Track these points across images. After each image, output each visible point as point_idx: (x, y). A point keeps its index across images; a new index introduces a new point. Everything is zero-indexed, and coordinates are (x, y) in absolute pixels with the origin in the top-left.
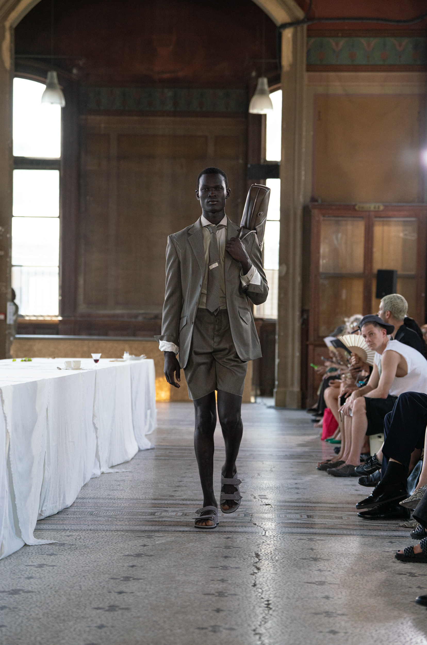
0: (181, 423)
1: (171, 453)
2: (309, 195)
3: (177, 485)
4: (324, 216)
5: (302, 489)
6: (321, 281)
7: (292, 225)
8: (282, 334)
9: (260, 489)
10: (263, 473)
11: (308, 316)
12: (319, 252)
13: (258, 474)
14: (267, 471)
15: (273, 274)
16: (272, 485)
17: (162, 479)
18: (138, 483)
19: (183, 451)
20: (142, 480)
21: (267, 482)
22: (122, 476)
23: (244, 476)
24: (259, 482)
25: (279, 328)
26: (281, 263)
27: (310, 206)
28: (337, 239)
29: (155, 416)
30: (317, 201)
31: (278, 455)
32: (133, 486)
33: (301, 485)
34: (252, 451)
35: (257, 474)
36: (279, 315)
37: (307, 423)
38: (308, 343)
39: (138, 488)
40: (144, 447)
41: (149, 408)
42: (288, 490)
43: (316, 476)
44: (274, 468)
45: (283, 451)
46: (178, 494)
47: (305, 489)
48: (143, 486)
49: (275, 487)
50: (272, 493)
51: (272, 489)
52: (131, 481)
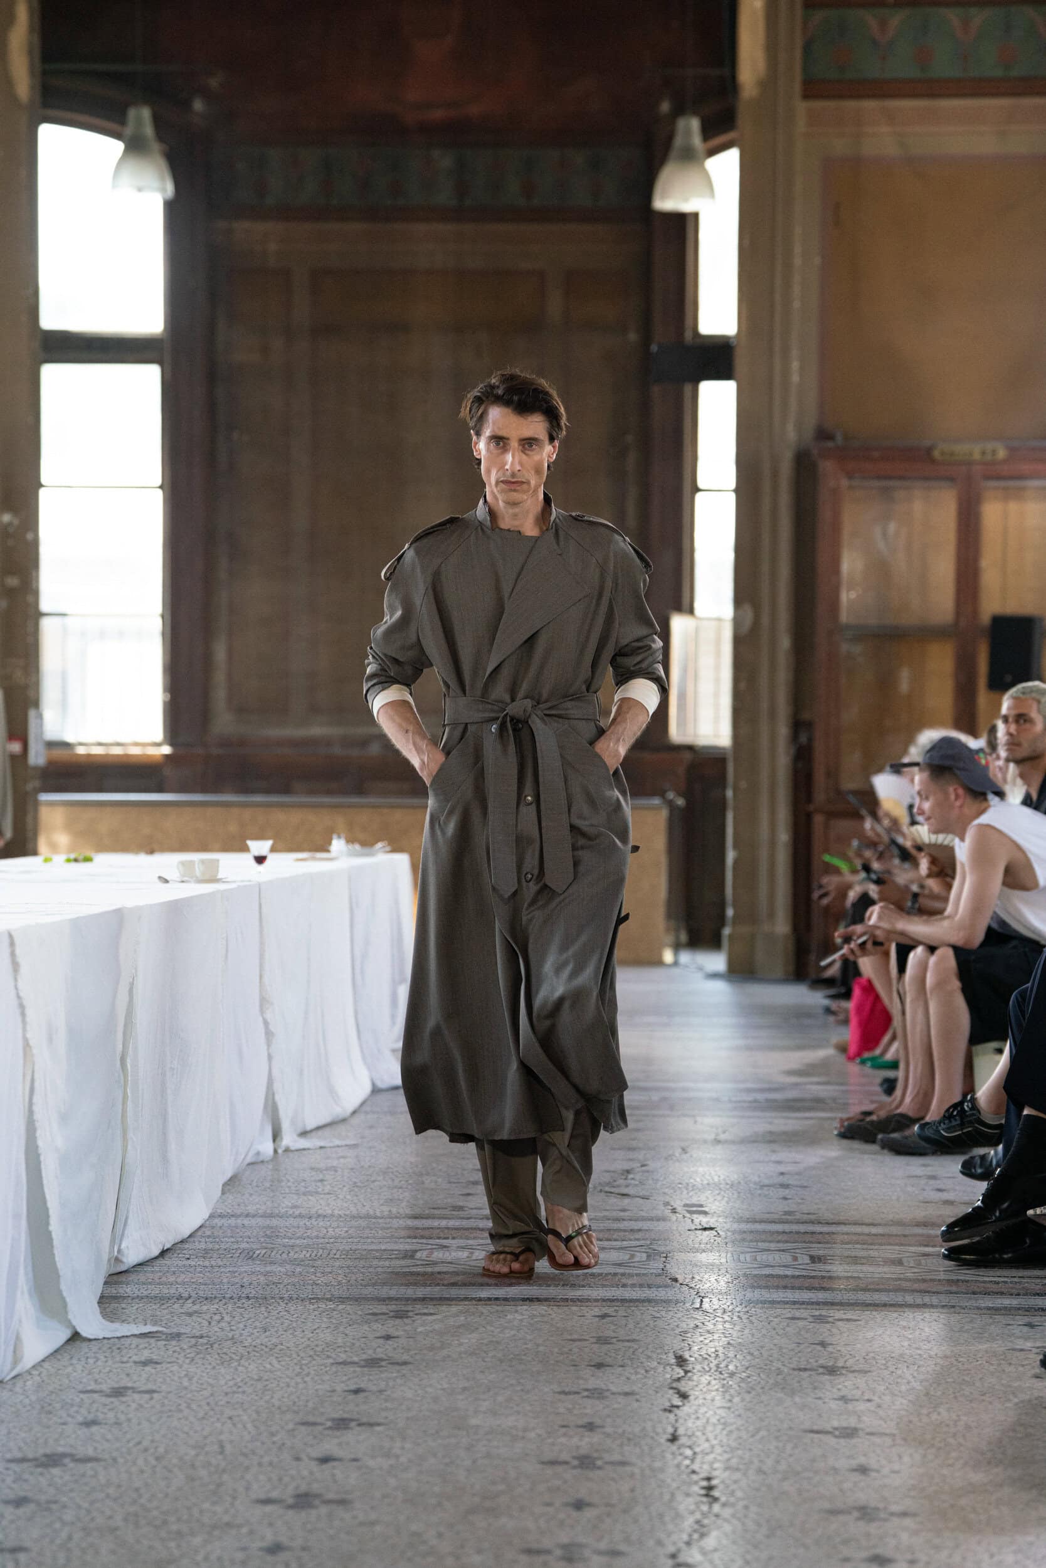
2: (811, 421)
3: (472, 1179)
4: (851, 478)
5: (796, 1186)
6: (844, 647)
7: (766, 502)
8: (743, 785)
9: (687, 1189)
10: (694, 1146)
11: (810, 739)
12: (836, 571)
13: (683, 1149)
14: (705, 1141)
15: (719, 631)
16: (719, 1177)
17: (434, 1165)
18: (370, 1175)
20: (381, 1166)
21: (706, 1169)
22: (328, 1158)
23: (645, 1154)
24: (686, 1169)
25: (735, 770)
26: (738, 601)
27: (815, 452)
28: (884, 534)
30: (832, 438)
31: (734, 1099)
32: (359, 1184)
33: (795, 1177)
34: (666, 1089)
35: (679, 1150)
36: (736, 737)
37: (811, 1016)
38: (811, 807)
39: (371, 1189)
40: (386, 1081)
42: (759, 1192)
43: (834, 1154)
44: (724, 1132)
45: (749, 1090)
46: (474, 1202)
47: (805, 1187)
48: (385, 1183)
49: (727, 1184)
50: (719, 1198)
51: (720, 1189)
52: (352, 1169)
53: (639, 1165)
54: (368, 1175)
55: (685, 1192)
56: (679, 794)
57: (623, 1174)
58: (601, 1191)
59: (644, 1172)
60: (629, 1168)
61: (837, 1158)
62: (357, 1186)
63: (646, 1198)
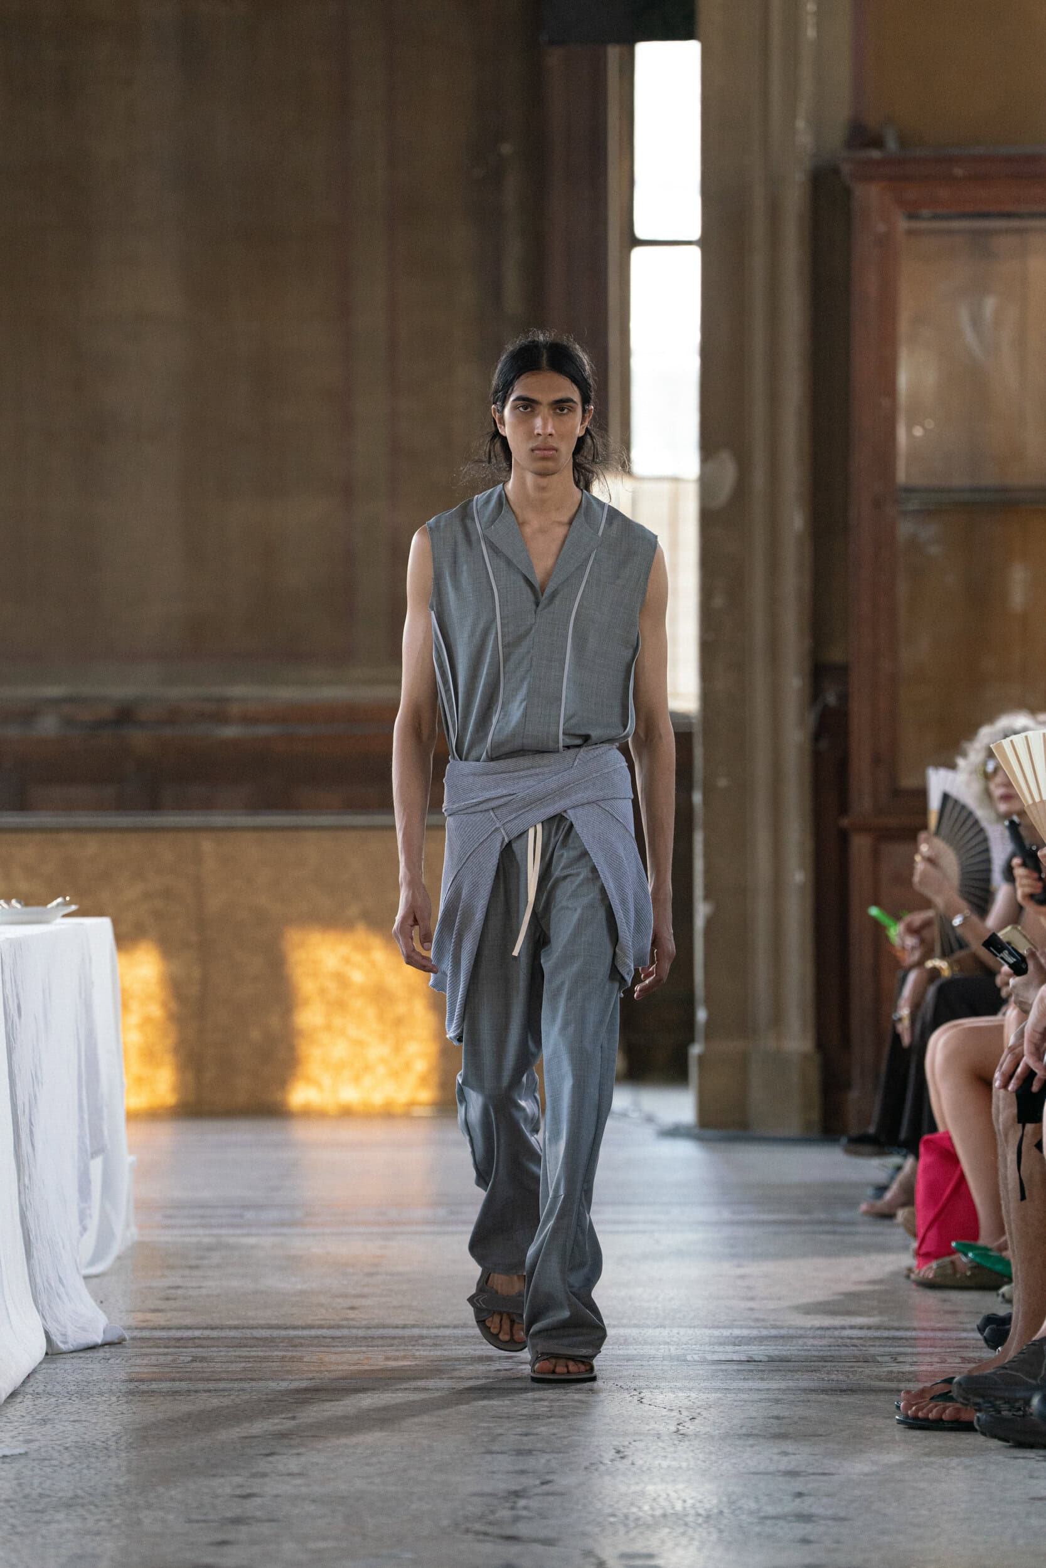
0: (250, 1215)
1: (203, 1359)
2: (840, 115)
3: (229, 1514)
4: (912, 216)
5: (825, 1518)
6: (905, 529)
7: (758, 261)
8: (723, 783)
9: (626, 1525)
10: (640, 1445)
11: (844, 698)
12: (890, 390)
13: (619, 1452)
14: (659, 1436)
15: (675, 499)
16: (684, 1501)
18: (42, 1512)
19: (260, 1353)
20: (60, 1494)
21: (660, 1487)
23: (549, 1462)
24: (623, 1489)
25: (707, 759)
26: (708, 445)
27: (846, 168)
28: (976, 321)
29: (125, 1185)
30: (877, 142)
31: (709, 1357)
32: (20, 1529)
33: (825, 1500)
35: (612, 1454)
36: (706, 695)
37: (848, 1203)
38: (845, 822)
39: (43, 1537)
40: (76, 1337)
41: (98, 1150)
42: (757, 1529)
43: (894, 1458)
44: (694, 1419)
45: (738, 1341)
46: (234, 1556)
47: (843, 1519)
48: (69, 1526)
49: (699, 1515)
50: (684, 1541)
51: (686, 1524)
52: (9, 1501)
53: (538, 1482)
54: (37, 1511)
55: (622, 1530)
57: (507, 1499)
58: (467, 1531)
59: (547, 1494)
60: (518, 1488)
61: (901, 1464)
62: (17, 1533)
63: (548, 1542)
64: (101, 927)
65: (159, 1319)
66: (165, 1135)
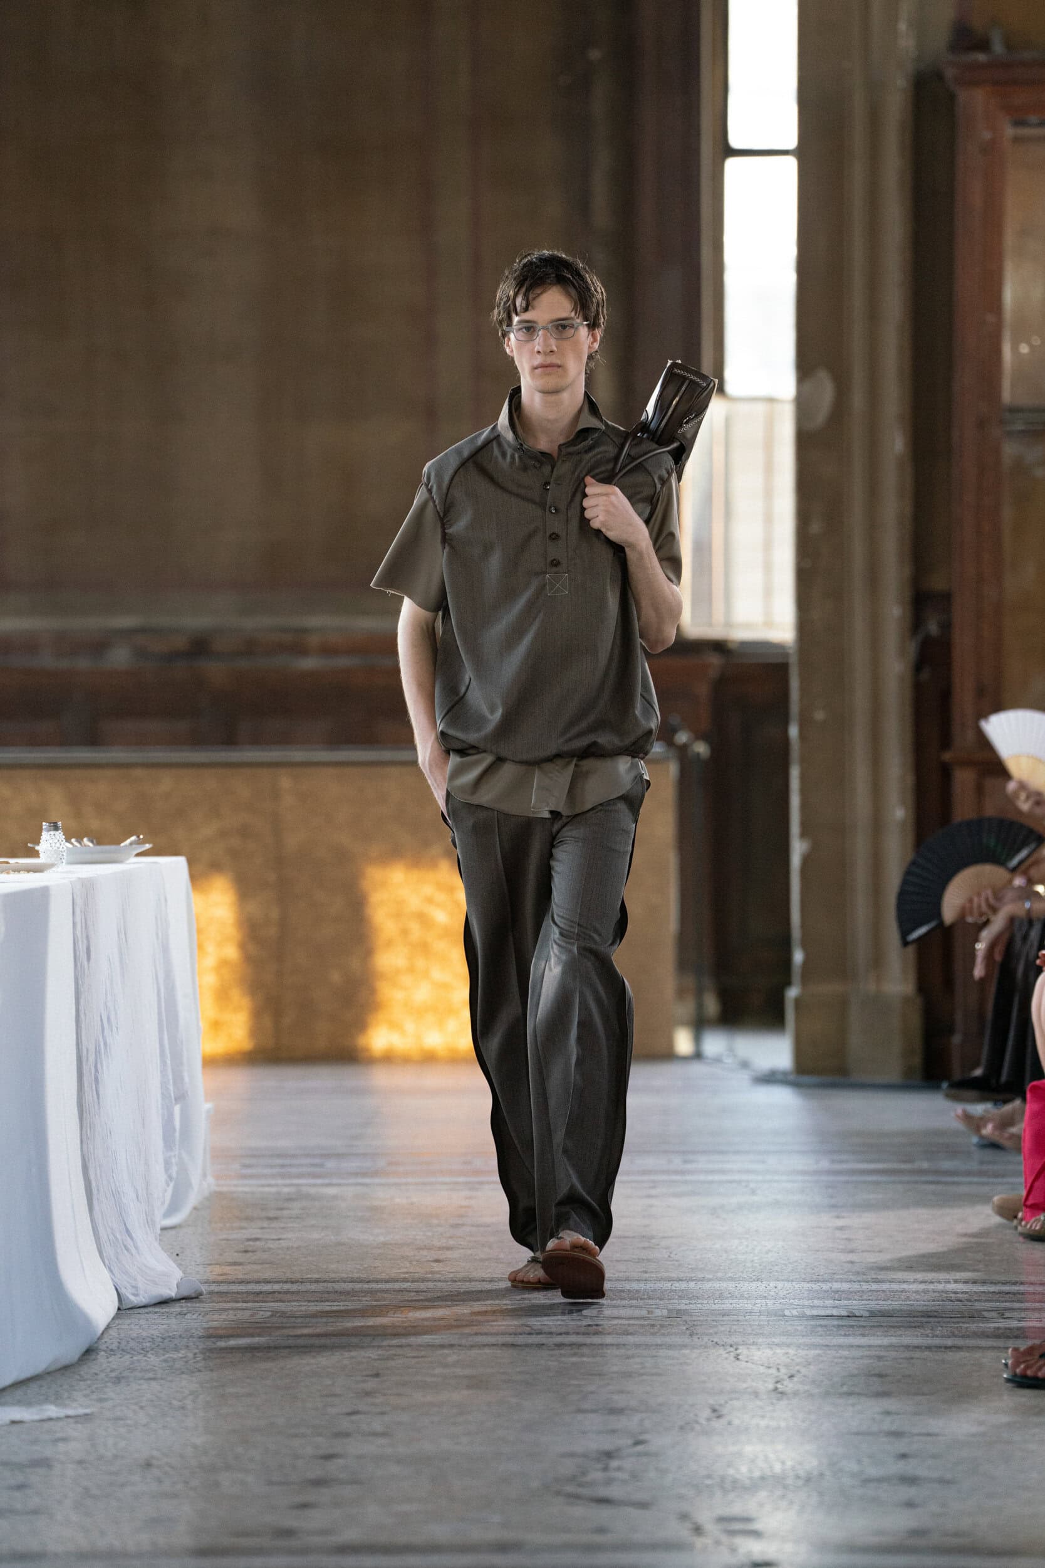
0: (331, 1164)
1: (282, 1314)
3: (311, 1475)
4: (1019, 123)
5: (930, 1481)
6: (1010, 450)
7: (858, 173)
8: (819, 715)
9: (722, 1489)
10: (736, 1403)
11: (947, 626)
12: (995, 303)
13: (714, 1411)
14: (756, 1394)
15: (770, 421)
16: (783, 1463)
17: (240, 1450)
18: (115, 1473)
20: (137, 1455)
21: (758, 1448)
22: (35, 1442)
23: (642, 1420)
24: (719, 1449)
25: (803, 691)
26: (805, 366)
27: (950, 73)
29: (204, 1133)
30: (983, 45)
31: (808, 1312)
32: (94, 1491)
33: (930, 1462)
34: (683, 1295)
35: (707, 1413)
36: (803, 625)
37: (952, 1151)
38: (947, 756)
39: (118, 1500)
40: (145, 1293)
41: (180, 1096)
42: (861, 1491)
44: (791, 1376)
45: (838, 1294)
46: (316, 1519)
47: (949, 1482)
48: (145, 1487)
49: (798, 1477)
50: (783, 1504)
51: (786, 1487)
52: (80, 1462)
53: (630, 1442)
54: (111, 1473)
55: (718, 1493)
56: (700, 736)
57: (598, 1460)
58: (558, 1493)
59: (639, 1455)
60: (610, 1448)
61: (1008, 1426)
62: (91, 1496)
63: (643, 1505)
64: (176, 866)
65: (238, 1273)
66: (240, 1080)
